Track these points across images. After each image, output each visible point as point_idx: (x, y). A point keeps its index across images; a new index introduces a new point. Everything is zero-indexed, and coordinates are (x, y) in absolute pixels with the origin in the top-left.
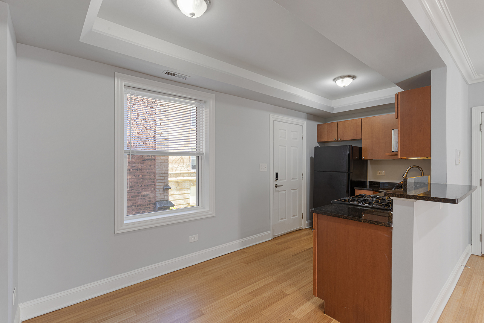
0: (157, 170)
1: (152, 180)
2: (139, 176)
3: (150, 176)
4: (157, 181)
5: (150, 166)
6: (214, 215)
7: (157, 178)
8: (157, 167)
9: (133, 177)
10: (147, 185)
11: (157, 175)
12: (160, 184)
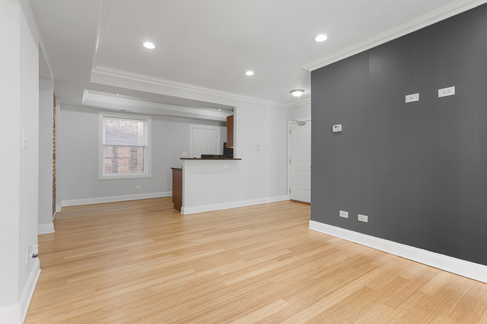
0: (138, 158)
1: (135, 164)
2: (126, 161)
3: (134, 161)
4: (138, 165)
5: (134, 155)
6: (151, 177)
7: (138, 163)
8: (138, 156)
9: (123, 162)
10: (132, 167)
11: (138, 161)
12: (140, 167)
